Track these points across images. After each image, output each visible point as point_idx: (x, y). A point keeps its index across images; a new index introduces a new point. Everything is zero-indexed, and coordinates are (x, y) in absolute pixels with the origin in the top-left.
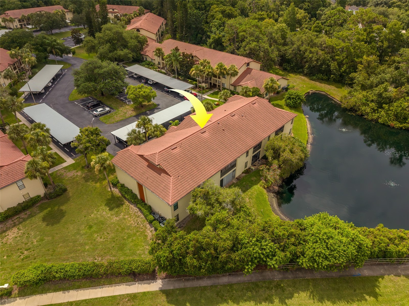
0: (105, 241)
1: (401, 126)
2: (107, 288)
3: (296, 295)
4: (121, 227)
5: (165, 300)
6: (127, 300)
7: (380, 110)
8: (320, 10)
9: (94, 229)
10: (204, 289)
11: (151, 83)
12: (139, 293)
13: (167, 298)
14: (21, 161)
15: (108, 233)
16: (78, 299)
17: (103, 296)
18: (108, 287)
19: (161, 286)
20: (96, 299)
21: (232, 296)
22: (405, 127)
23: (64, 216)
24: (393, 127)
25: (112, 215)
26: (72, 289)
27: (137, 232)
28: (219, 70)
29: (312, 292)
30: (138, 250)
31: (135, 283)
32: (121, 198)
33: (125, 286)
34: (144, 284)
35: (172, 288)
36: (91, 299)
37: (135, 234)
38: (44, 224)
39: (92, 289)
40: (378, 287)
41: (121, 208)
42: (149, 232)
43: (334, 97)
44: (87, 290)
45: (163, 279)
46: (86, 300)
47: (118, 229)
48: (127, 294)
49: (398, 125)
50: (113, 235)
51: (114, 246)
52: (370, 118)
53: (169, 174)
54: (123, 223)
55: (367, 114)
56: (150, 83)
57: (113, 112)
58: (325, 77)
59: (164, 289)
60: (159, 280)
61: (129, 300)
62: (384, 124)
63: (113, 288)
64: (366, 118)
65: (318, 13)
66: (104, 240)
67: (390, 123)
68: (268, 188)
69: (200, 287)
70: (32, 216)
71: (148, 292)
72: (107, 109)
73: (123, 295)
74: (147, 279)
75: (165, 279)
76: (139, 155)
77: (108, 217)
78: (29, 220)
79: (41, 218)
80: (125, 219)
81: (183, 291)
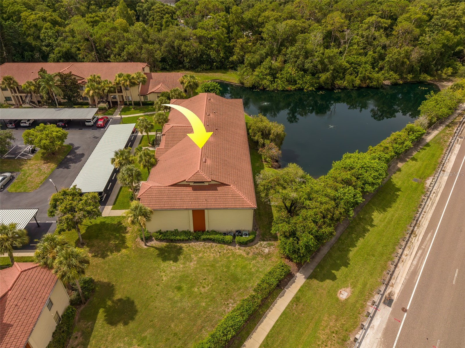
0: (212, 286)
1: (295, 87)
2: (270, 313)
3: (373, 217)
4: (208, 266)
5: (318, 281)
6: (295, 306)
7: (276, 80)
8: (138, 6)
9: (185, 286)
10: (329, 255)
11: (28, 125)
12: (297, 294)
13: (317, 280)
14: (25, 273)
15: (205, 279)
16: (261, 342)
17: (275, 320)
18: (270, 311)
19: (304, 276)
20: (274, 327)
21: (348, 244)
22: (297, 87)
23: (133, 302)
24: (291, 90)
25: (184, 264)
26: (245, 340)
27: (228, 258)
28: (128, 81)
29: (377, 209)
30: (251, 269)
31: (284, 290)
32: (170, 245)
33: (280, 299)
34: (291, 285)
35: (312, 271)
36: (271, 331)
37: (230, 262)
38: (121, 327)
39: (259, 325)
40: (395, 184)
41: (185, 252)
42: (238, 251)
43: (230, 81)
44: (256, 329)
45: (298, 271)
46: (268, 336)
47: (208, 270)
48: (291, 302)
49: (293, 88)
50: (210, 277)
51: (226, 284)
52: (272, 89)
53: (227, 183)
54: (205, 262)
55: (268, 86)
56: (25, 125)
57: (18, 176)
58: (209, 67)
59: (307, 276)
60: (296, 274)
61: (297, 305)
62: (283, 90)
63: (274, 308)
64: (268, 90)
65: (138, 10)
66: (210, 286)
67: (287, 88)
68: (272, 166)
69: (326, 255)
70: (90, 333)
71: (302, 287)
72: (8, 174)
73: (289, 305)
74: (289, 281)
75: (299, 270)
76: (171, 186)
77: (183, 268)
78: (91, 338)
79: (106, 325)
80: (202, 258)
81: (320, 266)
